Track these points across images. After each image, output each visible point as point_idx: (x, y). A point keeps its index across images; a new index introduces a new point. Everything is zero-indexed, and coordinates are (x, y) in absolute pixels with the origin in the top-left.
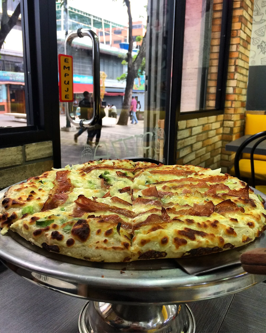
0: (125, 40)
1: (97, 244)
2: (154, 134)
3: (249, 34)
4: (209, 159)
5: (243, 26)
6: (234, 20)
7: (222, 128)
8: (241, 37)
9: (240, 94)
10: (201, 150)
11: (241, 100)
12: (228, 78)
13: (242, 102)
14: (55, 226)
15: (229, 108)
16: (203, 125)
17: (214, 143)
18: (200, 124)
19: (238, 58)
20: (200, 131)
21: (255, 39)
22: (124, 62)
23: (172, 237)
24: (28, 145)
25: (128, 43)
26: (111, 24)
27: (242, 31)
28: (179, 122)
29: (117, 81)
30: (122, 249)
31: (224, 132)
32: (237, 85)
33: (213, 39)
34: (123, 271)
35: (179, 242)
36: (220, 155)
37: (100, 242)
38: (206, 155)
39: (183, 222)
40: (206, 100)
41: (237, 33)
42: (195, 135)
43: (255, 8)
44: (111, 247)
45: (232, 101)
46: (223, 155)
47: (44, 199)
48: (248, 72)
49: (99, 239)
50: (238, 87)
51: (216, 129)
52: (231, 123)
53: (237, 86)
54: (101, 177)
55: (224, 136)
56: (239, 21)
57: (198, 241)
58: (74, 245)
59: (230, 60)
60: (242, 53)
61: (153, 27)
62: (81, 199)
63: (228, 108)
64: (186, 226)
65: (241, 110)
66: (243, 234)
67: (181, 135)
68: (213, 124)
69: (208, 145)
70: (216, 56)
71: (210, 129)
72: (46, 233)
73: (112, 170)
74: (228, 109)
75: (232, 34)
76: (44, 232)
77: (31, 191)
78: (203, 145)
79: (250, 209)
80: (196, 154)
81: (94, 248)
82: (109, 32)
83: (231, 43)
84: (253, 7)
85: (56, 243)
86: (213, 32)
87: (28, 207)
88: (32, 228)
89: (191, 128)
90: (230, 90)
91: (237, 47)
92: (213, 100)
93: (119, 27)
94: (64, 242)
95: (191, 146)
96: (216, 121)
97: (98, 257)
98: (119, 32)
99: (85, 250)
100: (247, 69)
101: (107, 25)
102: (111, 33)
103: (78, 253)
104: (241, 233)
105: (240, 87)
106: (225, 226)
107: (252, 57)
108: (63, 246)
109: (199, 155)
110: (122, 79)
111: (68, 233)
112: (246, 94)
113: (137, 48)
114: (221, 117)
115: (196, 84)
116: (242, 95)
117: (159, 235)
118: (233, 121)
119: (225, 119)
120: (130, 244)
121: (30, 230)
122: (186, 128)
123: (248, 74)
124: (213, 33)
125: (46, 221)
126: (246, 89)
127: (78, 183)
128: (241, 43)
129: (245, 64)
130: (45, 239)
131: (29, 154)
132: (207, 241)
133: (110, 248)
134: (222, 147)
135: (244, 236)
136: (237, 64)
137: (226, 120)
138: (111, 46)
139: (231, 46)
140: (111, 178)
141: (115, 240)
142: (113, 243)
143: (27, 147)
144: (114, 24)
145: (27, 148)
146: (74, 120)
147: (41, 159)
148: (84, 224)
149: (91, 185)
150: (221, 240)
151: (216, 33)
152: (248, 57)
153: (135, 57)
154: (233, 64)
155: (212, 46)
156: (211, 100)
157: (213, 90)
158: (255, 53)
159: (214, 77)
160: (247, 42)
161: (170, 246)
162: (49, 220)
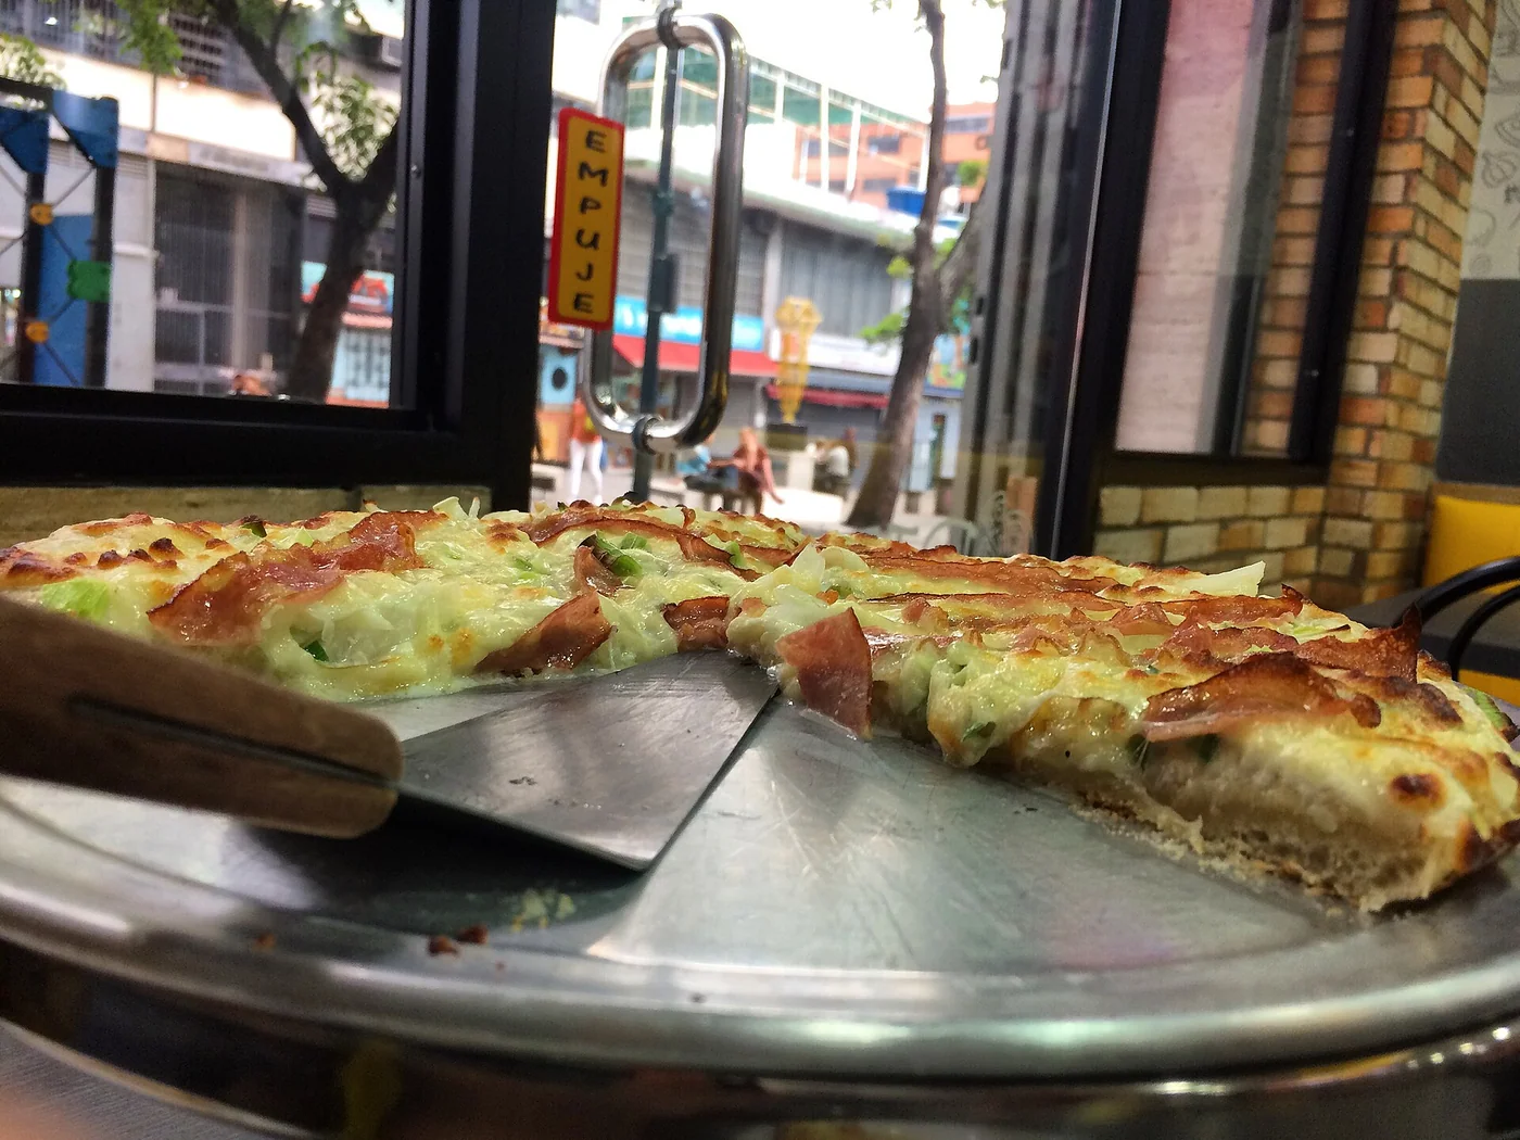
0: (913, 178)
3: (1468, 134)
5: (1442, 93)
6: (1397, 65)
7: (1312, 551)
8: (1428, 140)
9: (1410, 401)
11: (1413, 428)
12: (1358, 320)
13: (1420, 442)
15: (1355, 462)
16: (1224, 523)
18: (1207, 515)
19: (1409, 235)
20: (1207, 547)
21: (1492, 160)
22: (899, 266)
25: (922, 187)
26: (857, 111)
27: (1438, 114)
28: (1106, 492)
29: (861, 344)
31: (1323, 569)
32: (1397, 355)
33: (1299, 144)
40: (1245, 417)
41: (1412, 123)
43: (1500, 22)
45: (1371, 429)
48: (1454, 304)
50: (1404, 367)
51: (1281, 551)
52: (1357, 531)
53: (1396, 363)
55: (1325, 582)
56: (1424, 72)
59: (1369, 243)
60: (1430, 217)
61: (1023, 88)
63: (1348, 461)
65: (1413, 478)
68: (1274, 526)
70: (1303, 222)
71: (1256, 545)
74: (1350, 466)
75: (1385, 127)
82: (847, 140)
83: (1381, 165)
84: (1494, 15)
86: (1298, 114)
89: (1163, 525)
90: (1364, 379)
91: (1408, 186)
92: (1278, 419)
93: (891, 123)
96: (1289, 514)
98: (890, 145)
100: (1450, 292)
101: (839, 114)
102: (854, 146)
105: (1410, 366)
107: (1476, 241)
110: (884, 335)
112: (1439, 405)
113: (960, 209)
114: (1312, 498)
115: (1203, 341)
116: (1421, 407)
118: (1368, 520)
119: (1330, 510)
122: (1139, 525)
123: (1453, 317)
124: (1299, 120)
126: (1439, 380)
128: (1430, 170)
129: (1439, 268)
136: (1402, 261)
137: (1335, 516)
138: (851, 196)
139: (1378, 181)
144: (872, 108)
146: (608, 418)
151: (1313, 120)
152: (1455, 237)
153: (949, 247)
154: (1384, 261)
155: (1291, 176)
156: (1268, 418)
157: (1281, 374)
158: (1494, 219)
159: (1292, 315)
160: (1454, 171)
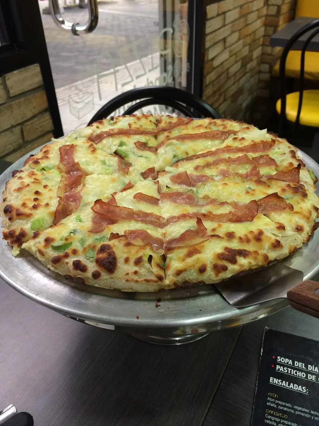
1: (128, 276)
2: (173, 29)
4: (247, 55)
7: (266, 7)
10: (236, 45)
14: (75, 252)
16: (241, 6)
17: (254, 32)
18: (236, 6)
20: (237, 16)
23: (211, 263)
24: (9, 74)
28: (208, 7)
30: (156, 282)
31: (269, 13)
34: (159, 304)
35: (218, 269)
36: (260, 48)
37: (130, 273)
38: (244, 49)
39: (223, 238)
42: (229, 24)
44: (143, 279)
46: (265, 48)
47: (54, 205)
49: (128, 270)
51: (257, 10)
54: (116, 153)
55: (268, 18)
57: (240, 265)
58: (101, 277)
62: (98, 204)
64: (225, 244)
66: (290, 244)
67: (210, 26)
69: (247, 36)
71: (250, 11)
72: (66, 260)
73: (129, 137)
76: (64, 259)
77: (34, 191)
78: (240, 36)
79: (300, 202)
80: (230, 52)
81: (124, 281)
85: (80, 275)
87: (37, 220)
88: (49, 253)
89: (224, 13)
94: (89, 274)
95: (224, 40)
97: (130, 289)
99: (114, 282)
103: (107, 285)
104: (288, 243)
106: (270, 238)
108: (89, 278)
109: (234, 52)
111: (92, 261)
117: (197, 263)
120: (164, 276)
121: (46, 256)
122: (218, 15)
125: (64, 245)
127: (89, 165)
130: (66, 268)
131: (11, 88)
132: (250, 263)
133: (142, 281)
134: (264, 36)
135: (292, 246)
140: (129, 153)
141: (147, 271)
142: (144, 275)
143: (7, 77)
145: (8, 79)
146: (63, 25)
147: (29, 91)
148: (109, 251)
149: (106, 167)
150: (266, 257)
161: (209, 274)
162: (66, 242)
